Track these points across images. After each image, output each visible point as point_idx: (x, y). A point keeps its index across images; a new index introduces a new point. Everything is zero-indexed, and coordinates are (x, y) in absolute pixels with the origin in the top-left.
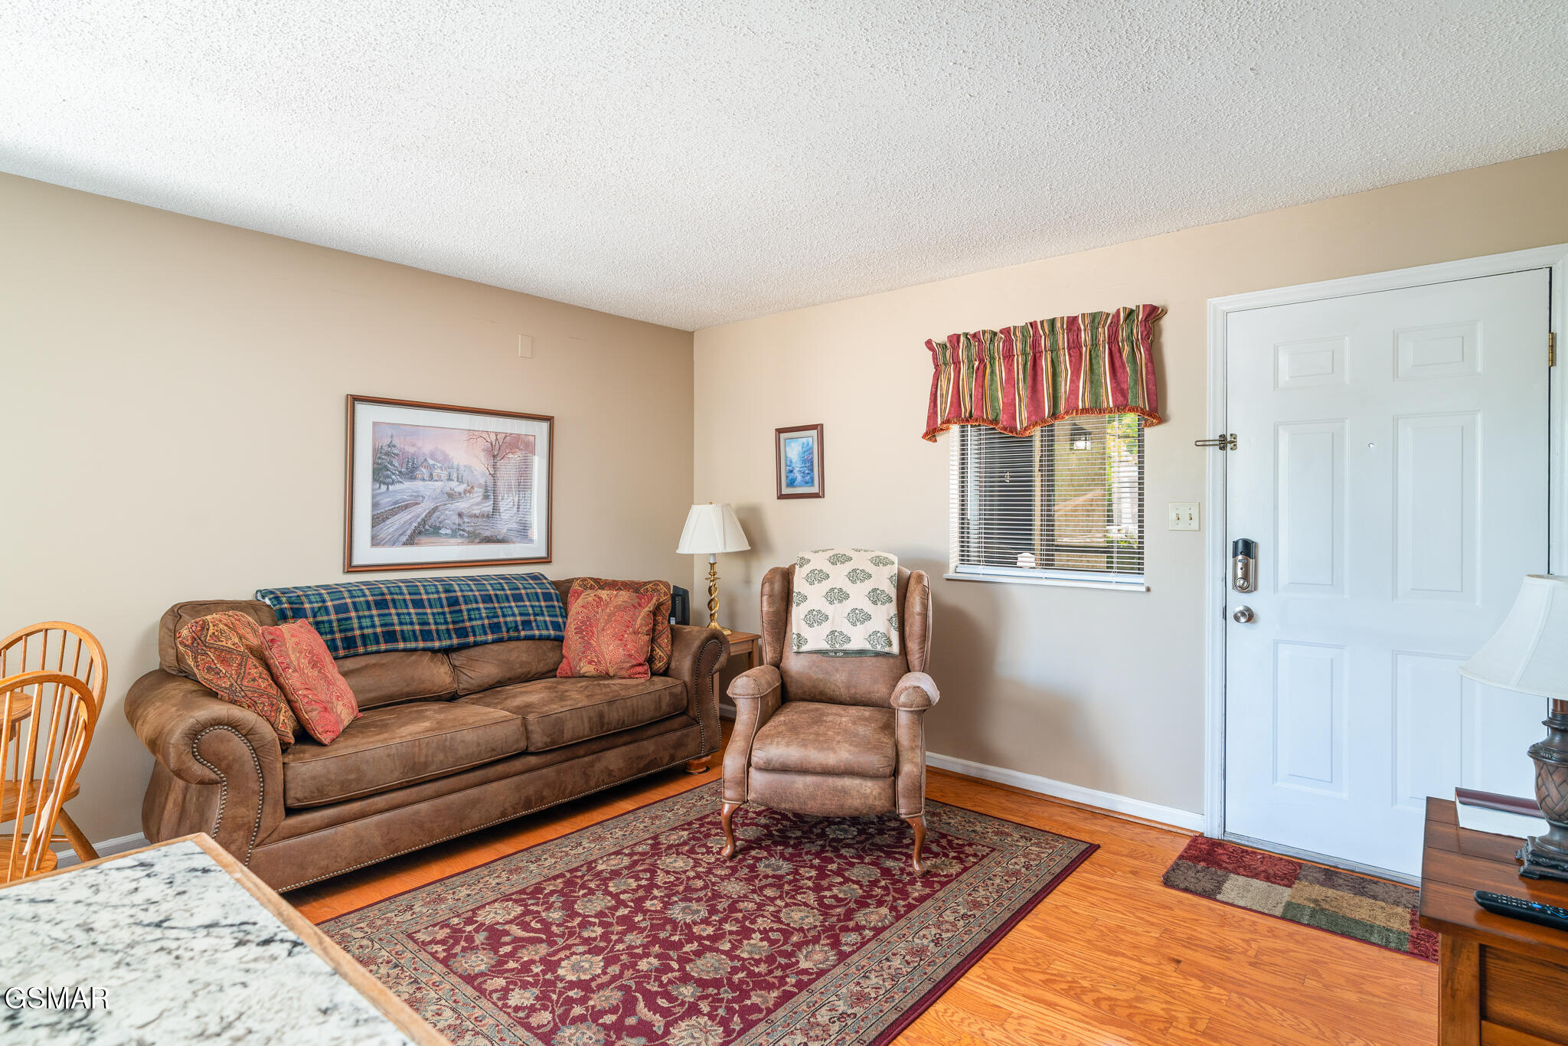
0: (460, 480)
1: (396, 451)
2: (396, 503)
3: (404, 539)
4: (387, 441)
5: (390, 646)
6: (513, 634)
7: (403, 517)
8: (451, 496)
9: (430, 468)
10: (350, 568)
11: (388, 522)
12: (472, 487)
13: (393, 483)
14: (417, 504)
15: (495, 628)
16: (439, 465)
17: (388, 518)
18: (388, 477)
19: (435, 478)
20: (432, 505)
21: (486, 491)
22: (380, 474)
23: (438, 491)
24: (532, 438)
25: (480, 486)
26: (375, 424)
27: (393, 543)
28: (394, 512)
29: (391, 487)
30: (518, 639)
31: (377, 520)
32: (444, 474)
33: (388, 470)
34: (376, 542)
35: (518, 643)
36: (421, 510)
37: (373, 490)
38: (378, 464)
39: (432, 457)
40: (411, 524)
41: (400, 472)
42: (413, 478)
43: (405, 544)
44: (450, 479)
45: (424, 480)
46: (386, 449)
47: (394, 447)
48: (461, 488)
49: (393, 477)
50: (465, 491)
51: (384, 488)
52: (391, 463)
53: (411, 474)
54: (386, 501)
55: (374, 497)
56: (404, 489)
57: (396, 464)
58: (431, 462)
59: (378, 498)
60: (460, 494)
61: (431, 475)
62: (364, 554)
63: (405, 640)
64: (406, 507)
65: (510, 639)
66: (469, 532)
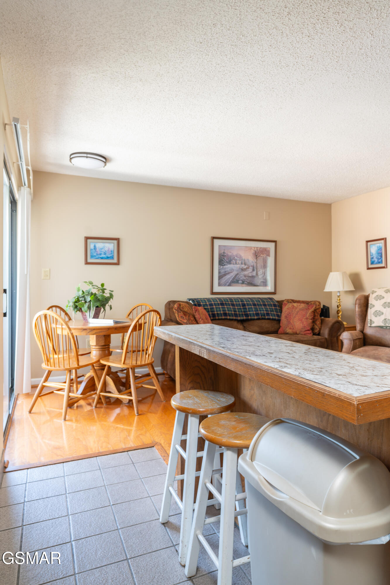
0: (245, 264)
1: (225, 255)
2: (225, 272)
3: (228, 284)
4: (223, 251)
5: (225, 317)
6: (263, 317)
7: (228, 277)
8: (243, 270)
9: (236, 260)
10: (213, 293)
11: (223, 278)
12: (249, 267)
13: (225, 265)
14: (232, 272)
15: (257, 314)
16: (238, 259)
17: (223, 277)
18: (223, 263)
19: (237, 263)
20: (236, 273)
21: (254, 268)
22: (221, 263)
23: (238, 268)
24: (269, 249)
25: (252, 266)
26: (219, 246)
27: (225, 285)
28: (225, 275)
29: (224, 267)
30: (265, 319)
31: (220, 277)
32: (240, 262)
33: (223, 261)
34: (220, 285)
35: (265, 321)
36: (233, 275)
37: (219, 267)
38: (220, 259)
39: (237, 257)
40: (230, 279)
41: (227, 262)
42: (230, 264)
43: (228, 286)
44: (242, 264)
45: (234, 264)
46: (222, 254)
47: (225, 253)
48: (245, 267)
49: (225, 263)
50: (247, 268)
51: (222, 267)
52: (224, 259)
53: (230, 262)
54: (222, 271)
55: (219, 270)
56: (228, 267)
57: (225, 259)
58: (236, 258)
59: (220, 270)
60: (245, 269)
61: (236, 263)
62: (217, 289)
63: (229, 316)
64: (229, 273)
65: (262, 319)
66: (248, 282)
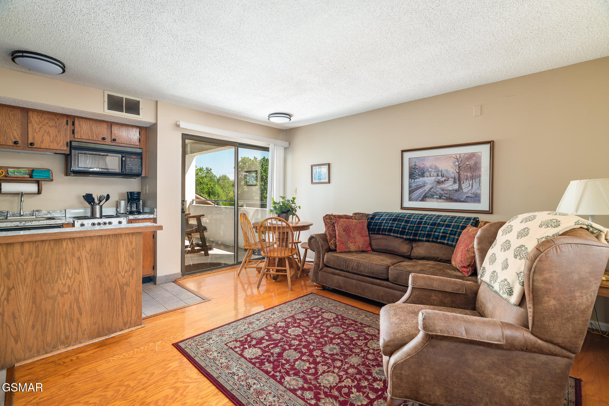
0: (443, 176)
1: (417, 167)
2: (417, 186)
3: (420, 199)
4: (414, 164)
6: (434, 240)
7: (420, 191)
8: (439, 182)
9: (430, 172)
10: (402, 208)
11: (415, 193)
12: (448, 179)
13: (416, 179)
14: (425, 186)
15: (429, 236)
16: (433, 170)
17: (414, 191)
18: (415, 177)
19: (432, 176)
20: (431, 186)
21: (455, 179)
22: (412, 176)
23: (433, 181)
24: (480, 154)
25: (452, 178)
26: (409, 159)
27: (416, 200)
28: (416, 189)
29: (415, 180)
30: (436, 242)
31: (411, 192)
32: (435, 174)
33: (414, 174)
34: (410, 199)
35: (437, 244)
36: (427, 188)
37: (409, 181)
38: (411, 172)
39: (431, 168)
40: (422, 193)
41: (419, 175)
42: (423, 176)
43: (420, 201)
44: (438, 176)
45: (427, 177)
46: (413, 167)
47: (416, 165)
48: (443, 179)
49: (416, 176)
50: (445, 180)
51: (413, 180)
52: (415, 172)
53: (422, 175)
54: (414, 185)
55: (409, 184)
56: (420, 181)
57: (417, 172)
58: (430, 170)
59: (411, 184)
60: (443, 181)
61: (430, 175)
62: (407, 204)
64: (421, 187)
65: (433, 242)
66: (447, 197)
